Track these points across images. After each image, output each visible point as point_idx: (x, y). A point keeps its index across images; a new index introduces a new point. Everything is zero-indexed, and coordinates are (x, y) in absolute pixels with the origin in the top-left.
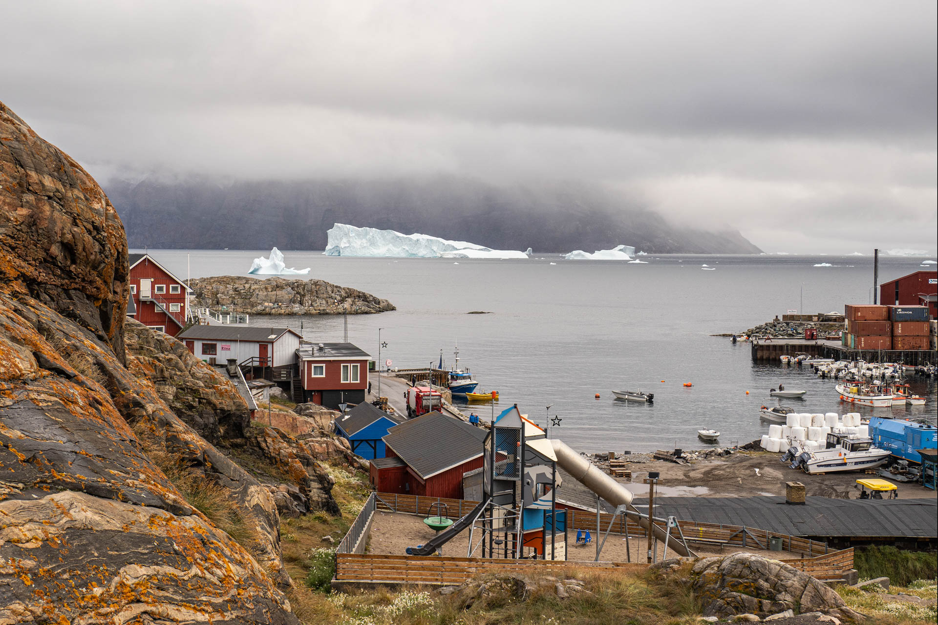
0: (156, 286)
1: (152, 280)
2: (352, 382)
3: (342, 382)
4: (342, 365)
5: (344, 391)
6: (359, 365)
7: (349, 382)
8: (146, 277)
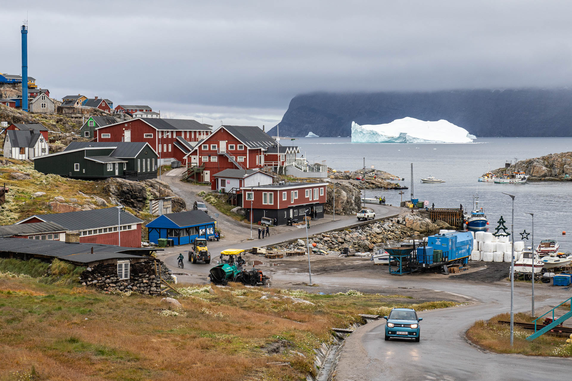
0: (229, 145)
1: (227, 141)
2: (269, 204)
3: (263, 204)
4: (263, 193)
5: (266, 210)
6: (273, 193)
7: (267, 204)
8: (223, 140)
